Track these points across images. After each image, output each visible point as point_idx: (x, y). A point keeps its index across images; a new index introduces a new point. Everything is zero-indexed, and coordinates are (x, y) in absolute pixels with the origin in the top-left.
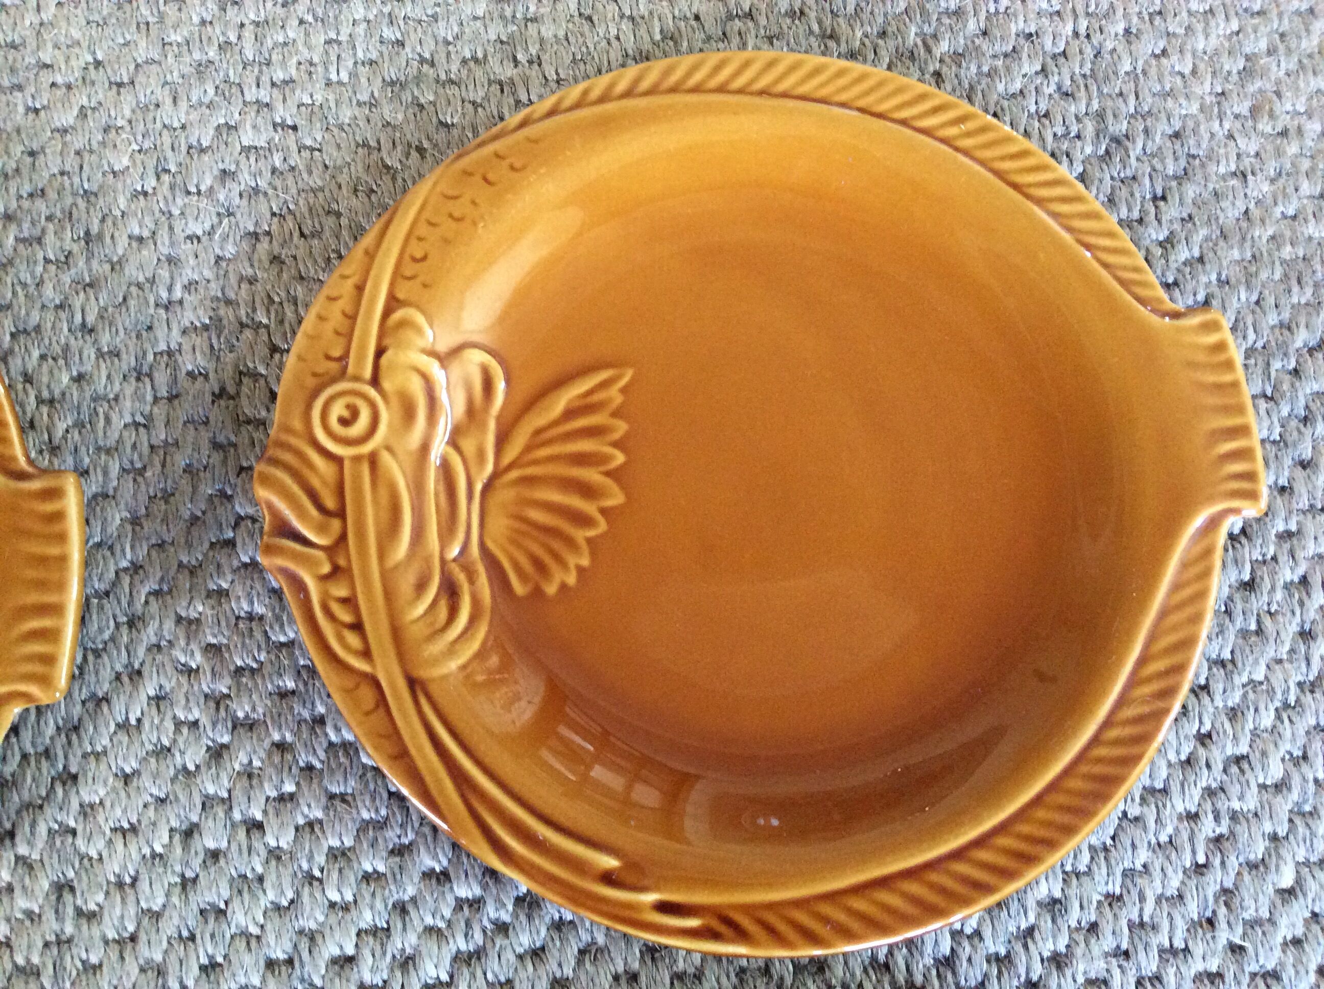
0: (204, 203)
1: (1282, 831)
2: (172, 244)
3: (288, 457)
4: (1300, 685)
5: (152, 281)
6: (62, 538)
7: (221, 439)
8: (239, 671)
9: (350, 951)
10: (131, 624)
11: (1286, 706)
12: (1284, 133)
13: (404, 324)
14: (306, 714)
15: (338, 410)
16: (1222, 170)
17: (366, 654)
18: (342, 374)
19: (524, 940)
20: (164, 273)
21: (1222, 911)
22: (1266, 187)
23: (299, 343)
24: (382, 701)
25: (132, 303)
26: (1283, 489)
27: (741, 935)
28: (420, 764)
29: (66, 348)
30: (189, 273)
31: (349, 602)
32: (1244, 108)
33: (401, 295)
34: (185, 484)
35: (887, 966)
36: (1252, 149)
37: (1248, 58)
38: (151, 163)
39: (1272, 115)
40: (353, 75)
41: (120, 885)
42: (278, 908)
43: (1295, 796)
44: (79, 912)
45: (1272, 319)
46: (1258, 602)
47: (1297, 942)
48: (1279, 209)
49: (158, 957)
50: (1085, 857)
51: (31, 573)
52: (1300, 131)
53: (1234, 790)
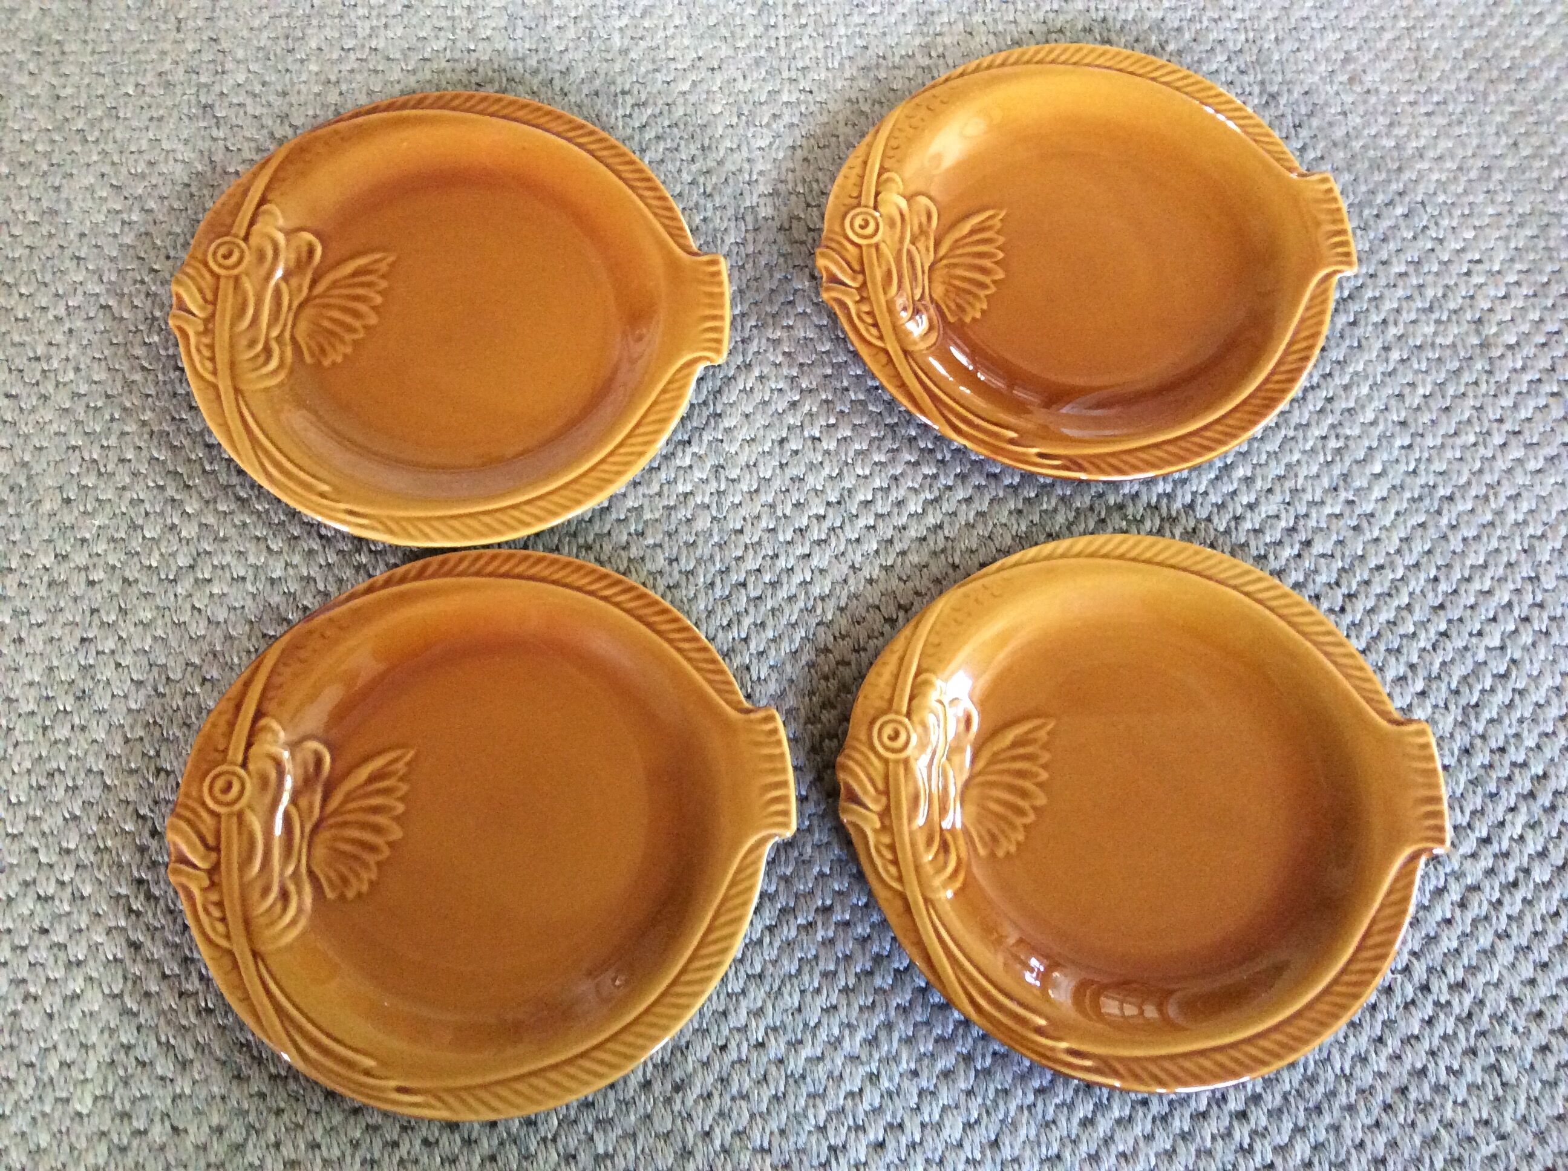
0: (765, 130)
1: (1375, 444)
2: (750, 151)
3: (833, 245)
4: (1383, 374)
5: (740, 170)
6: (720, 284)
7: (783, 251)
8: (801, 365)
9: (870, 498)
10: (743, 341)
11: (1375, 384)
12: (1368, 92)
13: (888, 180)
14: (839, 385)
15: (858, 221)
16: (1333, 111)
17: (881, 338)
18: (859, 205)
19: (961, 494)
20: (746, 166)
21: (1341, 483)
22: (1358, 120)
23: (835, 189)
24: (890, 360)
25: (731, 181)
26: (1371, 276)
27: (1082, 469)
28: (912, 390)
29: (697, 204)
30: (760, 166)
31: (871, 313)
32: (1344, 78)
33: (886, 165)
34: (766, 273)
35: (1156, 507)
36: (1350, 100)
37: (1346, 53)
38: (735, 110)
39: (1361, 82)
40: (841, 64)
41: (748, 466)
42: (831, 477)
43: (1381, 427)
44: (727, 479)
45: (1363, 188)
46: (1359, 332)
47: (1384, 499)
48: (1366, 132)
49: (770, 500)
50: (1264, 457)
51: (707, 301)
52: (1377, 90)
53: (1347, 424)
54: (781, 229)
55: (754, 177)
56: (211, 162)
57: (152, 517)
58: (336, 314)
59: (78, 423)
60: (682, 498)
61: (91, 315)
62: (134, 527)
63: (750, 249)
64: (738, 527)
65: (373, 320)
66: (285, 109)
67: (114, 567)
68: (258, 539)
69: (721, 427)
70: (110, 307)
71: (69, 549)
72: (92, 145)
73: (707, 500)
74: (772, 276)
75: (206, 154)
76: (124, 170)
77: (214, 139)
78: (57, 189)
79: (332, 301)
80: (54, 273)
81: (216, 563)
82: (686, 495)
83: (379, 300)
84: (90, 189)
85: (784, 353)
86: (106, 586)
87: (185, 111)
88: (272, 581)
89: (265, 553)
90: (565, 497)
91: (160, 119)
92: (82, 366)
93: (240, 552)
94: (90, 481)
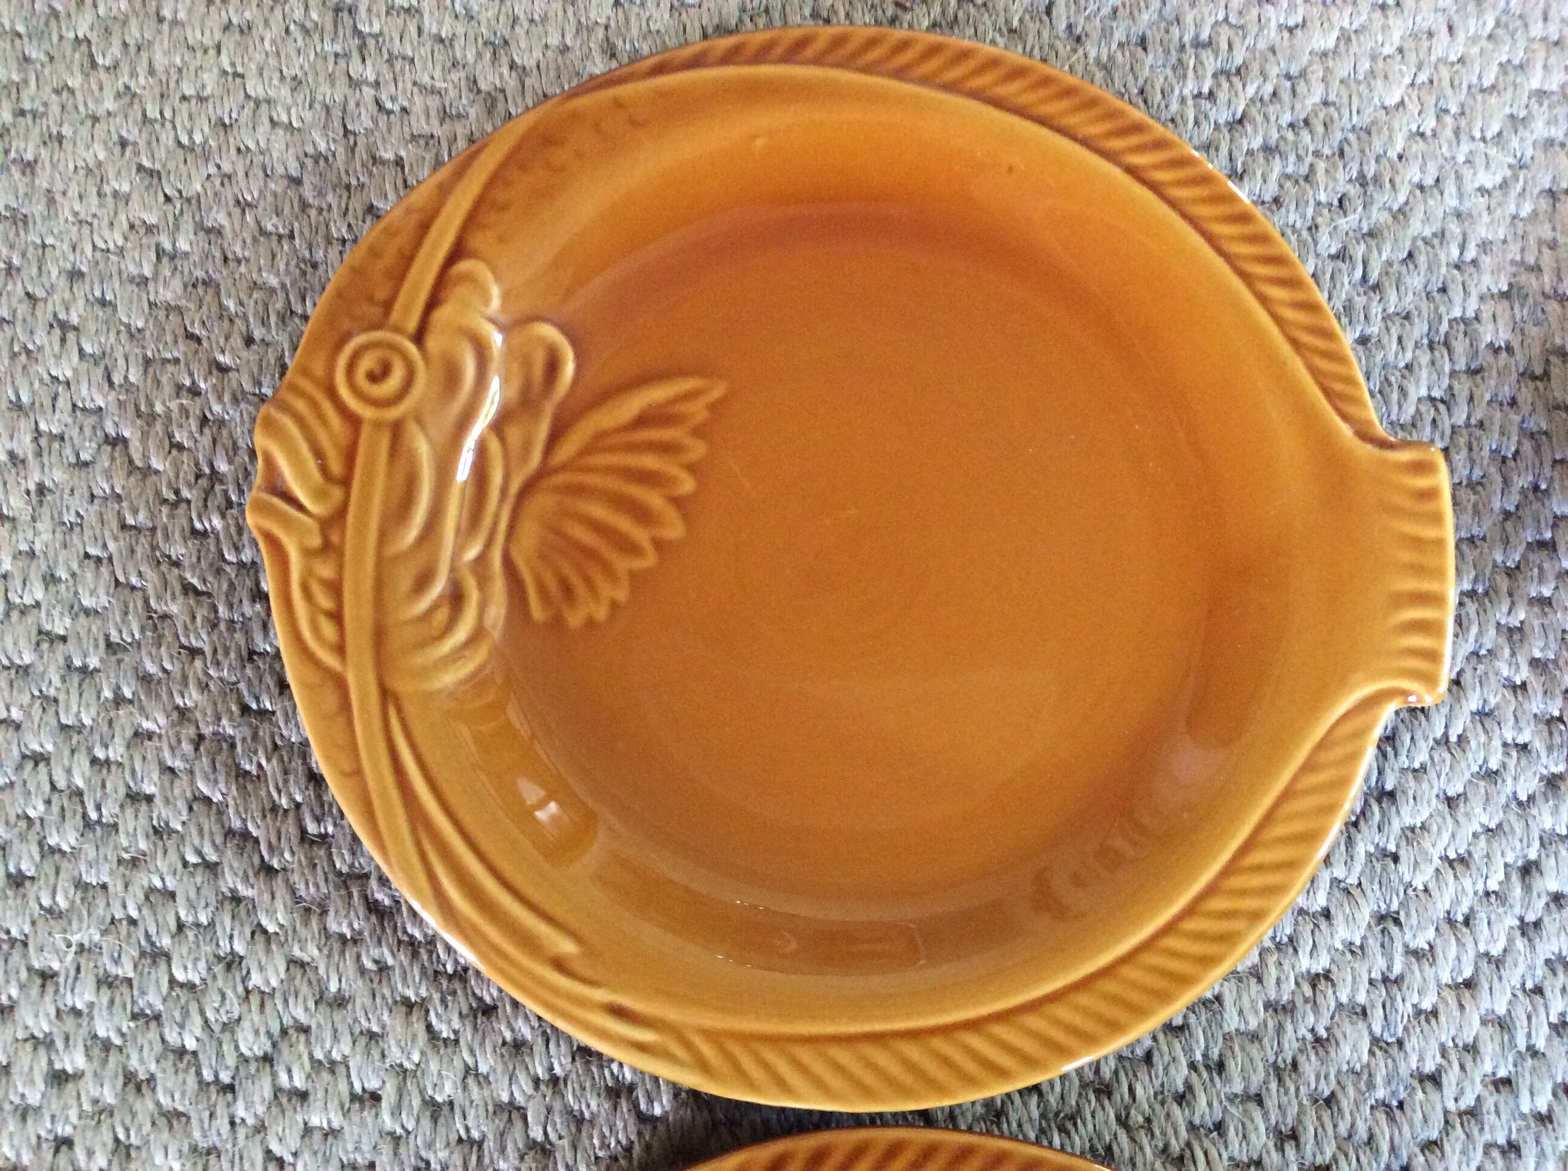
54: (1527, 375)
55: (1471, 253)
56: (346, 132)
57: (191, 934)
58: (599, 511)
59: (49, 702)
60: (1308, 991)
61: (85, 456)
62: (156, 955)
63: (1460, 416)
64: (1429, 1067)
65: (674, 530)
66: (503, 29)
67: (107, 1046)
68: (408, 1005)
69: (1396, 826)
70: (125, 441)
71: (14, 992)
72: (103, 75)
73: (1361, 998)
74: (1506, 482)
75: (337, 113)
76: (167, 138)
77: (355, 84)
78: (29, 167)
79: (591, 479)
80: (14, 355)
81: (319, 1055)
82: (1314, 980)
83: (687, 485)
84: (95, 172)
85: (1534, 663)
86: (89, 1088)
87: (298, 15)
88: (435, 1110)
89: (422, 1036)
90: (1086, 1012)
91: (246, 29)
92: (63, 574)
93: (372, 1036)
94: (66, 838)
